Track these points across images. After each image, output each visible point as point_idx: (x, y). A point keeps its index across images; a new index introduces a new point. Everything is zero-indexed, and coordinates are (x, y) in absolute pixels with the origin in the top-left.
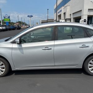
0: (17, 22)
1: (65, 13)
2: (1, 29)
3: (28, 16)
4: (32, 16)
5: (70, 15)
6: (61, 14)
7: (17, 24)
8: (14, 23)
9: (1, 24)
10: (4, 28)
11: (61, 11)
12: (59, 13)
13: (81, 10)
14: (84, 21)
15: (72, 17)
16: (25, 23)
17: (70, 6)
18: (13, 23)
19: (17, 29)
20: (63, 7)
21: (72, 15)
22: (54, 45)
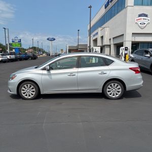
0: (30, 48)
1: (102, 37)
2: (9, 58)
3: (48, 39)
4: (54, 39)
5: (110, 39)
6: (97, 39)
7: (30, 50)
8: (25, 50)
9: (8, 51)
10: (13, 57)
11: (97, 33)
12: (94, 36)
13: (123, 35)
14: (125, 50)
15: (112, 43)
16: (42, 49)
17: (109, 27)
18: (23, 49)
19: (32, 59)
20: (100, 29)
21: (112, 39)
22: (78, 72)
